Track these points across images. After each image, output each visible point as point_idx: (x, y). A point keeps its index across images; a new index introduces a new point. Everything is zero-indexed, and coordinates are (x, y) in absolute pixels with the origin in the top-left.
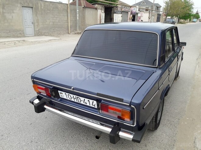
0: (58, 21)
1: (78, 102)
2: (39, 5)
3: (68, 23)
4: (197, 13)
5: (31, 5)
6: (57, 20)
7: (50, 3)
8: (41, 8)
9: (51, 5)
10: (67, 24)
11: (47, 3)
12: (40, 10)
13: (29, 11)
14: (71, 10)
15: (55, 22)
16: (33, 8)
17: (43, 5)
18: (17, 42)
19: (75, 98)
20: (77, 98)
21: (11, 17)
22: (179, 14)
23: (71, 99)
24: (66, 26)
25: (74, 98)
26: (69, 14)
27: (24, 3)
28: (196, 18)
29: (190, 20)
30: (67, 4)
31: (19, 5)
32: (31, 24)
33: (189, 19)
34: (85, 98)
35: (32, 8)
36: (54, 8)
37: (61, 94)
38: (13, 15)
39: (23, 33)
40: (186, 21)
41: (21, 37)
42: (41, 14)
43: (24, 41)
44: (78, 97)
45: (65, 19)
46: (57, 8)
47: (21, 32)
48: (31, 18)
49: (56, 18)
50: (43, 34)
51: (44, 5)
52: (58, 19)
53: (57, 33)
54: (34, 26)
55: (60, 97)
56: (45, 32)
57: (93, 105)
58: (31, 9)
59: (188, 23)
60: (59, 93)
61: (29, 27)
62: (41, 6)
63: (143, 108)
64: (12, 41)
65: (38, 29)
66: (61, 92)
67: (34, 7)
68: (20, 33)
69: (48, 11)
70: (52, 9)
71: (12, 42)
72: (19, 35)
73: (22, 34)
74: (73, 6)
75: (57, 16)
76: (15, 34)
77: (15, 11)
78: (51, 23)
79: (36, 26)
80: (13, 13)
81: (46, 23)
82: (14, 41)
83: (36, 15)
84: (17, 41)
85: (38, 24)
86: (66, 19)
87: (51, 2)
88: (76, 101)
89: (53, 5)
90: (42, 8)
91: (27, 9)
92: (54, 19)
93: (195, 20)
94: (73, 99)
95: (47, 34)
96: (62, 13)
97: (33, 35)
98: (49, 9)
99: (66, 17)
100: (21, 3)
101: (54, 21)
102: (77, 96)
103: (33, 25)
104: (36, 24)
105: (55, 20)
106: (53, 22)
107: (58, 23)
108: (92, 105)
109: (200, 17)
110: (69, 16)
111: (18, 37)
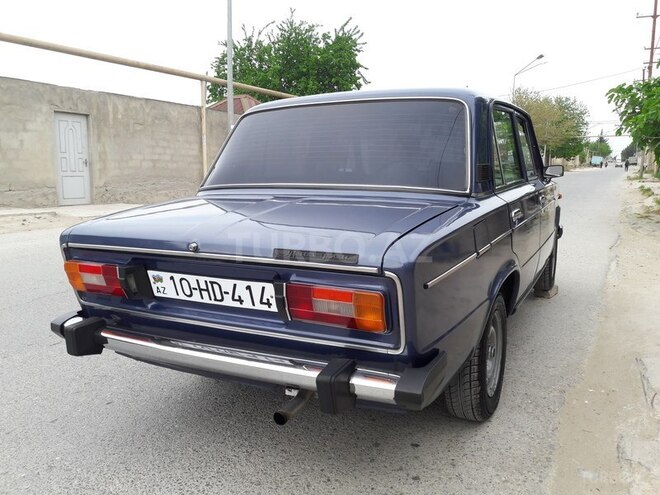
0: (168, 158)
1: (213, 302)
2: (110, 108)
3: (202, 163)
4: (601, 140)
5: (82, 109)
6: (165, 154)
7: (143, 102)
8: (115, 118)
9: (147, 110)
10: (198, 166)
11: (133, 104)
12: (111, 123)
13: (77, 125)
14: (211, 127)
15: (159, 160)
16: (90, 118)
17: (121, 108)
18: (31, 219)
19: (203, 286)
20: (209, 285)
21: (15, 144)
22: (546, 142)
23: (191, 295)
24: (196, 173)
25: (201, 290)
26: (204, 137)
27: (62, 102)
28: (598, 155)
29: (582, 161)
30: (199, 108)
31: (45, 108)
32: (81, 166)
33: (578, 157)
34: (235, 282)
35: (87, 116)
36: (156, 118)
37: (159, 284)
38: (25, 136)
39: (55, 193)
40: (570, 163)
41: (44, 206)
42: (115, 137)
43: (55, 214)
44: (212, 283)
45: (191, 153)
46: (166, 117)
47: (46, 190)
48: (83, 147)
49: (164, 147)
50: (118, 197)
51: (126, 110)
52: (168, 152)
53: (167, 195)
54: (91, 172)
55: (156, 294)
56: (126, 190)
57: (265, 301)
58: (83, 120)
59: (577, 170)
60: (152, 280)
61: (75, 174)
62: (116, 113)
63: (426, 287)
64: (14, 215)
65: (101, 184)
66: (156, 273)
67: (94, 113)
68: (44, 195)
69: (138, 128)
70: (150, 120)
71: (16, 218)
72: (39, 201)
73: (51, 197)
74: (215, 114)
75: (165, 144)
76: (28, 197)
77: (30, 126)
78: (145, 165)
79: (97, 173)
80: (25, 130)
81: (131, 164)
82: (21, 215)
83: (99, 138)
84: (31, 214)
85: (105, 168)
86: (195, 152)
87: (147, 99)
88: (206, 300)
89: (154, 108)
90: (120, 116)
91: (70, 119)
92: (158, 150)
93: (597, 160)
94: (198, 291)
95: (133, 198)
96: (182, 134)
97: (88, 200)
98: (141, 121)
99: (196, 147)
100: (51, 103)
101: (156, 157)
102: (209, 279)
103: (86, 169)
104: (97, 166)
105: (160, 154)
106: (153, 161)
107: (169, 165)
108: (261, 302)
109: (610, 152)
110: (204, 144)
111: (37, 206)
